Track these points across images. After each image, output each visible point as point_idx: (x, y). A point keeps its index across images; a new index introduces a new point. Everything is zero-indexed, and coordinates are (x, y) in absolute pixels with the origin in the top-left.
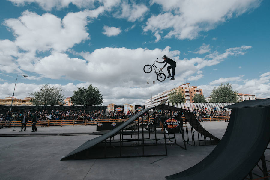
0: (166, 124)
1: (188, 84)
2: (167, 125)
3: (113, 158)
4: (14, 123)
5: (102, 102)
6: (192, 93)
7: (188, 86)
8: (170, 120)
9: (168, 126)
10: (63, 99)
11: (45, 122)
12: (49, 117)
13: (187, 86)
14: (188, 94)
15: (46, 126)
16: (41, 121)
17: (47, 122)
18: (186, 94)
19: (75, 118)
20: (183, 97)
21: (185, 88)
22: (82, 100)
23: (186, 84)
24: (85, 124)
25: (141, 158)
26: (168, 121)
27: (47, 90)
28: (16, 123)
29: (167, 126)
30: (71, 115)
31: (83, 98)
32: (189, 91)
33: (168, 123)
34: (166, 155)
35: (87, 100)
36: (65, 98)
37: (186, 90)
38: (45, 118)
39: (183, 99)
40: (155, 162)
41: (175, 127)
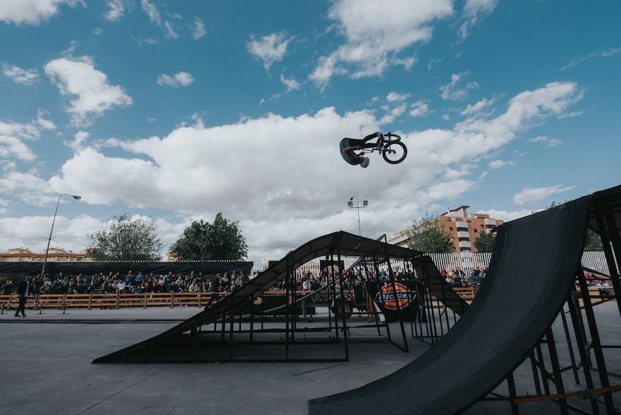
0: (380, 298)
1: (465, 208)
2: (382, 299)
3: (213, 362)
4: (46, 298)
5: (243, 254)
6: (476, 231)
7: (466, 215)
8: (390, 289)
9: (387, 303)
10: (156, 249)
11: (110, 297)
12: (121, 286)
13: (460, 214)
14: (466, 234)
15: (111, 308)
16: (102, 295)
17: (115, 297)
18: (460, 234)
19: (175, 288)
20: (445, 241)
21: (458, 219)
22: (196, 250)
23: (460, 208)
24: (198, 303)
25: (279, 364)
26: (385, 290)
27: (123, 228)
28: (51, 298)
29: (384, 303)
30: (168, 282)
31: (199, 245)
32: (467, 227)
33: (386, 294)
34: (347, 360)
35: (209, 248)
36: (161, 246)
37: (458, 224)
38: (112, 290)
39: (447, 243)
40: (307, 372)
41: (402, 306)
